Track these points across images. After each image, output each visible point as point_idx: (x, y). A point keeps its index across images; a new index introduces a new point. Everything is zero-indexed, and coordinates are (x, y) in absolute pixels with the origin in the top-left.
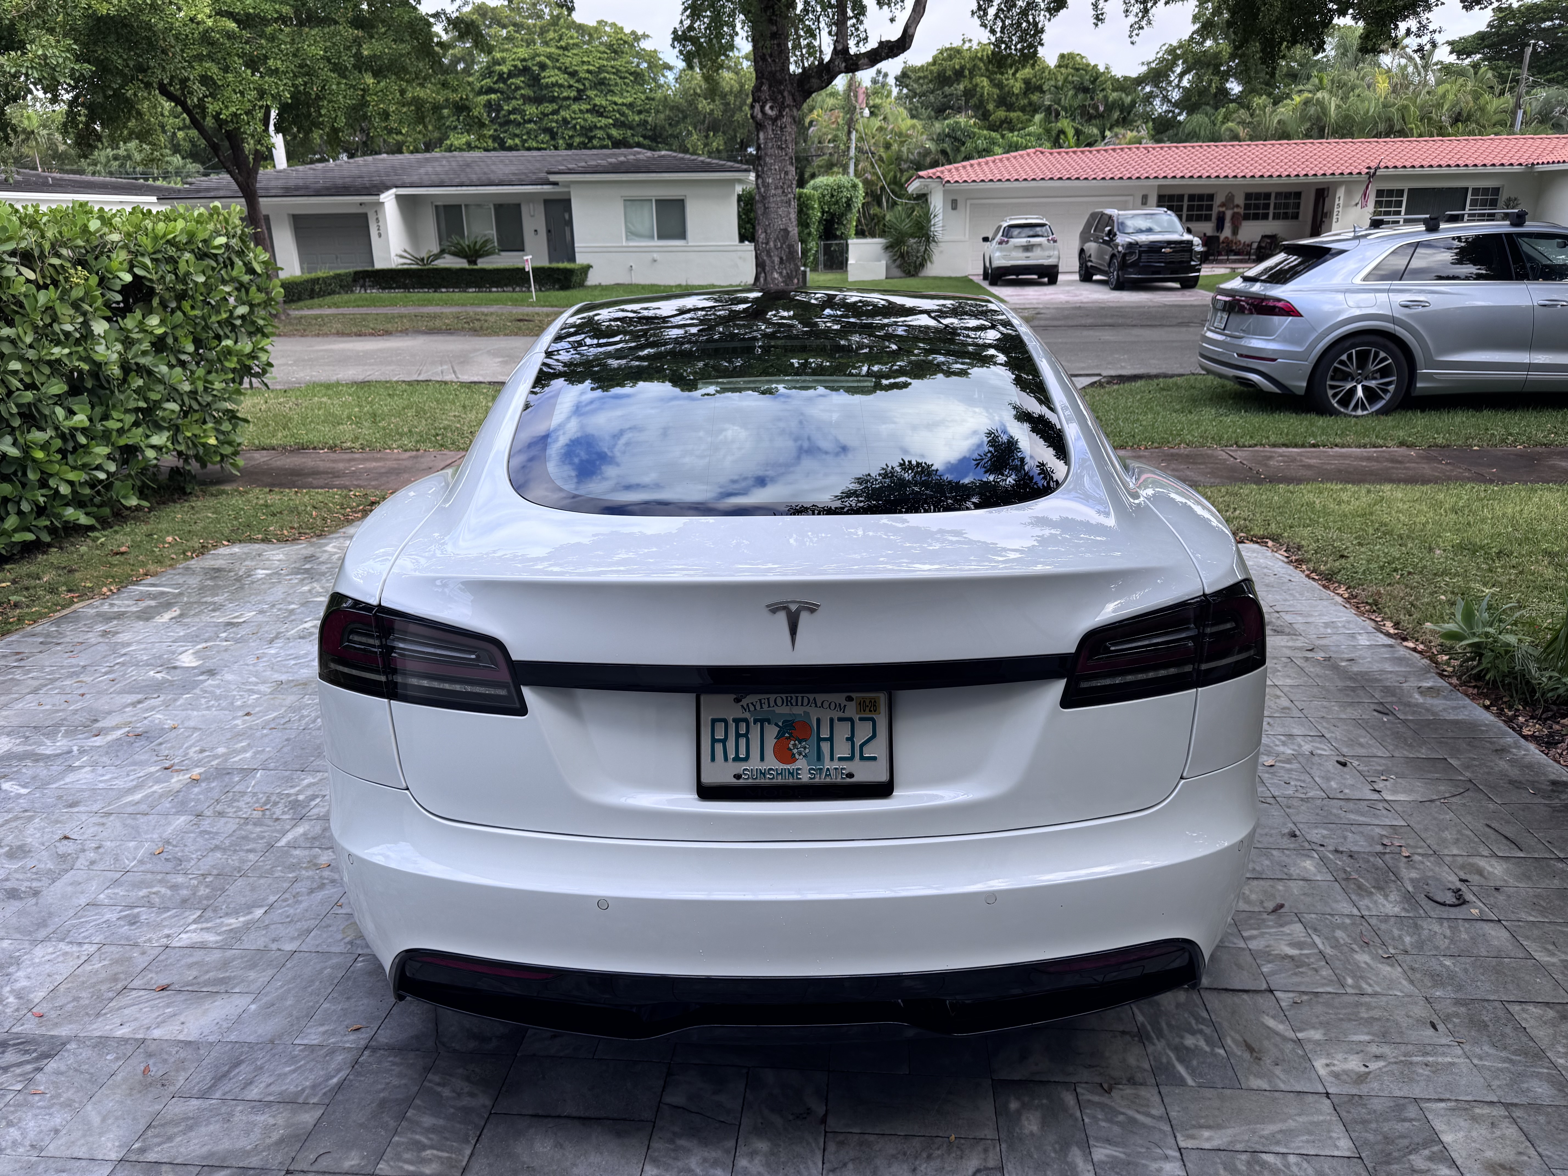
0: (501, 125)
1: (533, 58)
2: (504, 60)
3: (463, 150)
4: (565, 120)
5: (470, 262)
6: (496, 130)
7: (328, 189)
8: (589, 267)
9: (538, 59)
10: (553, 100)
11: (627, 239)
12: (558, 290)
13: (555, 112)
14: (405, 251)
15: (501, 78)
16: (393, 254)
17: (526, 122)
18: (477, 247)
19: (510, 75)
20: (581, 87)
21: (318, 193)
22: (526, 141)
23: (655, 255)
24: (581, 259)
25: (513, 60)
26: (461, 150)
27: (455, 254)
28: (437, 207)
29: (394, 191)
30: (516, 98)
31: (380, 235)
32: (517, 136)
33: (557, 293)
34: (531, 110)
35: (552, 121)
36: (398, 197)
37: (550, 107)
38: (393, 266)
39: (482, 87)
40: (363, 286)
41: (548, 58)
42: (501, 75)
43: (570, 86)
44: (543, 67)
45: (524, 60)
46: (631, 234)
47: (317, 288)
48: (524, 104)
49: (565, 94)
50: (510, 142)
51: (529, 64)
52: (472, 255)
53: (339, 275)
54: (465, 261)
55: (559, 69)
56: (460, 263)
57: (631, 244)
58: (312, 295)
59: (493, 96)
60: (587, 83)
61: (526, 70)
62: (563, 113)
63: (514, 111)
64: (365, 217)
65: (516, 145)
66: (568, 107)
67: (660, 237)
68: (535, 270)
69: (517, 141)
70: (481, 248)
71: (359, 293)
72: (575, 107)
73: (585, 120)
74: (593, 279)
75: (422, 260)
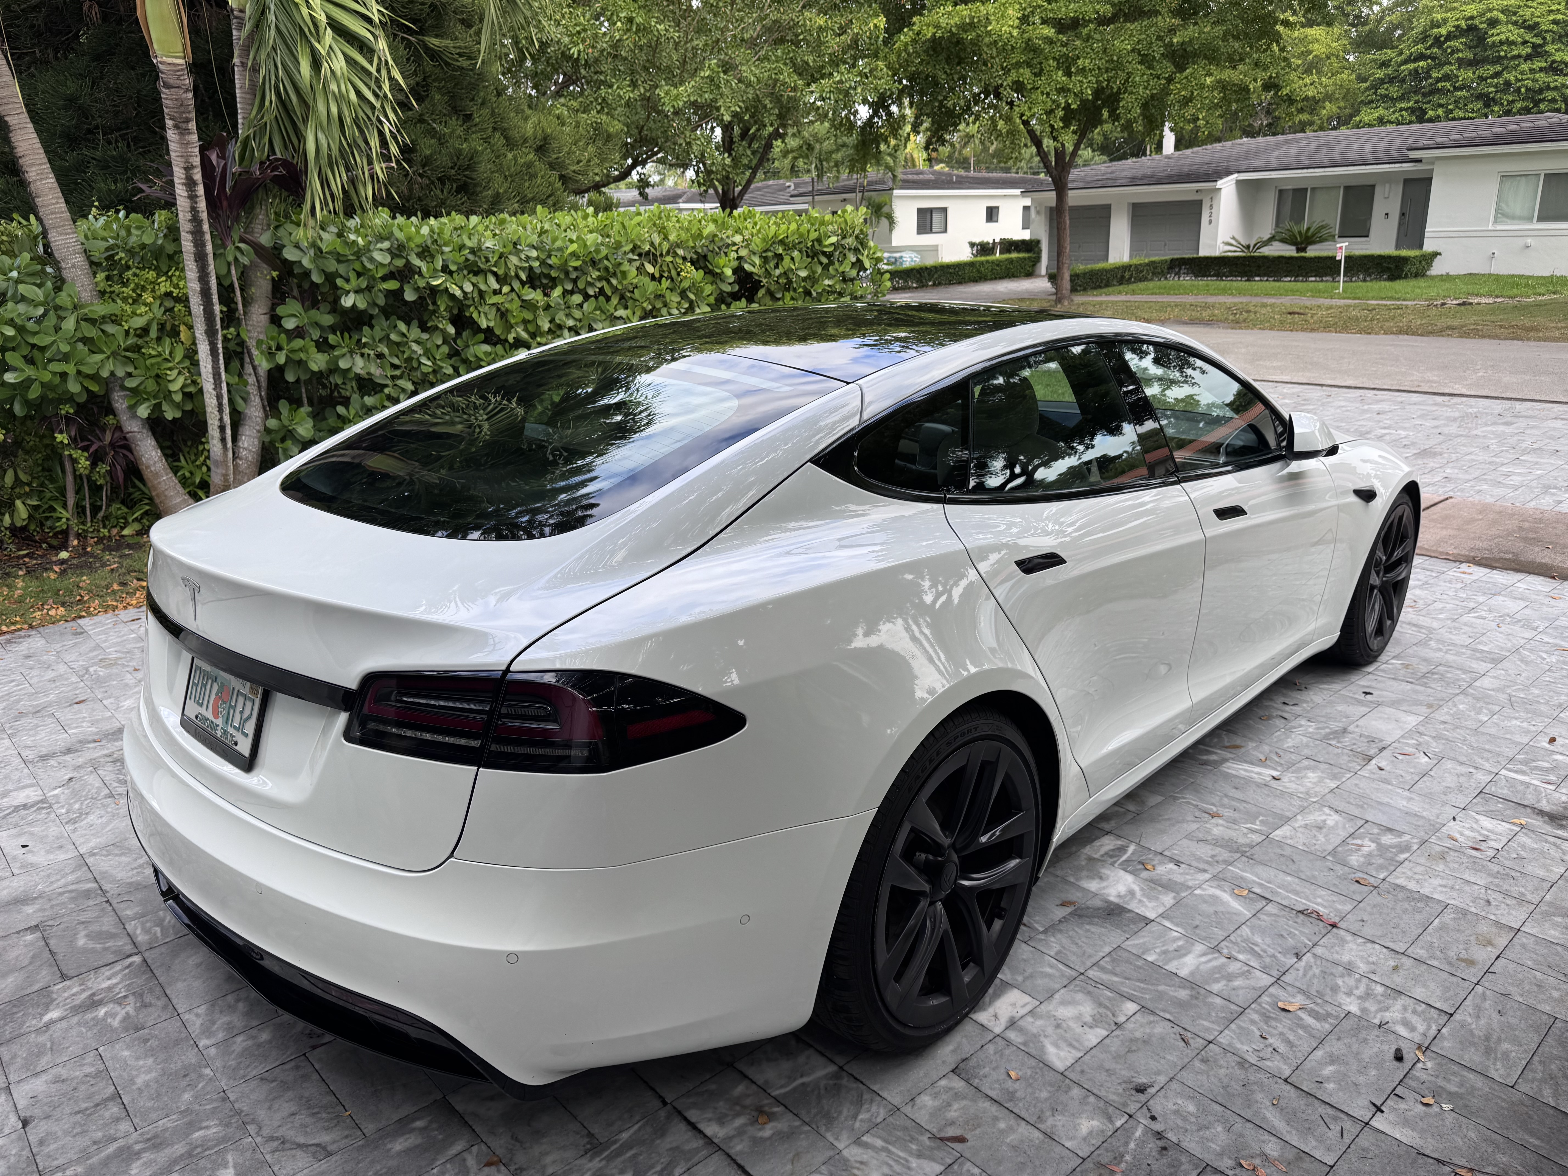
0: (1424, 95)
1: (1482, 15)
2: (1445, 21)
3: (1374, 126)
4: (1508, 84)
5: (1299, 250)
6: (1416, 102)
7: (1170, 176)
8: (1436, 254)
9: (1489, 15)
10: (1498, 60)
11: (1495, 222)
12: (1385, 280)
13: (1497, 75)
14: (1234, 238)
15: (1438, 42)
16: (1219, 241)
17: (1456, 89)
18: (1310, 234)
19: (1449, 37)
20: (1539, 41)
21: (1159, 182)
22: (1451, 111)
23: (1529, 241)
24: (1429, 246)
25: (1457, 20)
26: (1370, 126)
27: (1283, 241)
28: (1281, 191)
29: (1235, 176)
30: (1450, 63)
31: (1210, 222)
32: (1442, 106)
33: (1383, 283)
34: (1466, 75)
35: (1491, 85)
36: (1239, 183)
37: (1492, 70)
38: (1217, 253)
39: (1411, 54)
40: (1178, 274)
41: (1502, 12)
42: (1437, 39)
43: (1525, 42)
44: (1493, 23)
45: (1472, 18)
46: (1501, 214)
47: (1127, 275)
48: (1459, 68)
49: (1515, 52)
50: (1431, 113)
51: (1477, 22)
52: (1303, 242)
53: (1153, 262)
54: (1294, 248)
55: (1515, 23)
56: (1289, 251)
57: (1499, 227)
58: (1122, 281)
59: (1422, 63)
60: (1548, 37)
61: (1471, 29)
62: (1505, 75)
63: (1446, 78)
64: (1199, 203)
65: (1439, 116)
66: (1515, 68)
67: (1541, 219)
68: (1348, 258)
69: (1440, 112)
70: (1313, 235)
71: (1172, 281)
72: (1525, 67)
73: (1535, 80)
74: (1438, 268)
75: (1248, 247)
